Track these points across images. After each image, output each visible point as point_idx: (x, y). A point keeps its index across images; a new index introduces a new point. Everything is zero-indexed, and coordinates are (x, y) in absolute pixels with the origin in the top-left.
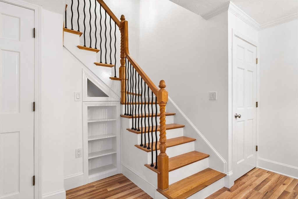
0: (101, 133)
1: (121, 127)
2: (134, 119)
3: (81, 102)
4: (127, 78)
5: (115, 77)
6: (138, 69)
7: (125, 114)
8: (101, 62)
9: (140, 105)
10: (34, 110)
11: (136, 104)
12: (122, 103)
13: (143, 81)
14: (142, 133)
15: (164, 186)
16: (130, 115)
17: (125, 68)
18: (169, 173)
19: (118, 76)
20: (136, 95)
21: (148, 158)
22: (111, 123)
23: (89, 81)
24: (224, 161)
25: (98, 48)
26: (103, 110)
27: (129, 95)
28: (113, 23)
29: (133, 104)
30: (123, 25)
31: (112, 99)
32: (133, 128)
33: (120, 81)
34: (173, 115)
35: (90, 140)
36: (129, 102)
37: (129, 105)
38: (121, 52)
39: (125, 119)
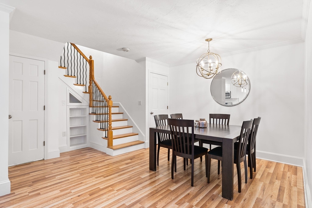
0: (77, 123)
1: (89, 120)
2: (97, 115)
3: (66, 106)
4: (93, 92)
5: (86, 91)
6: (99, 89)
7: (92, 113)
8: (77, 83)
9: (100, 108)
10: (44, 110)
11: (98, 107)
12: (90, 107)
13: (102, 95)
14: (101, 122)
15: (110, 145)
16: (95, 113)
17: (92, 86)
18: (113, 140)
19: (87, 91)
20: (99, 101)
21: (104, 134)
22: (82, 118)
23: (70, 94)
24: (144, 135)
25: (76, 76)
26: (78, 110)
27: (94, 102)
28: (85, 60)
29: (96, 107)
30: (91, 62)
31: (84, 104)
32: (96, 120)
33: (89, 94)
34: (122, 113)
35: (71, 127)
36: (94, 106)
37: (94, 108)
38: (90, 77)
39: (92, 116)
